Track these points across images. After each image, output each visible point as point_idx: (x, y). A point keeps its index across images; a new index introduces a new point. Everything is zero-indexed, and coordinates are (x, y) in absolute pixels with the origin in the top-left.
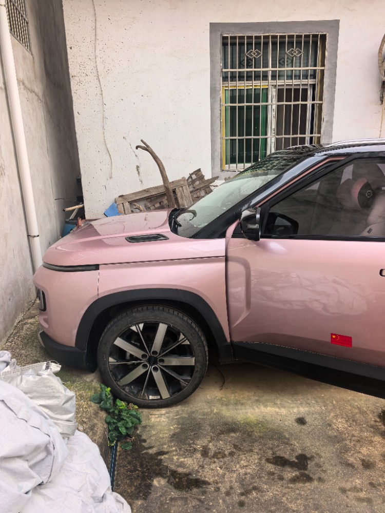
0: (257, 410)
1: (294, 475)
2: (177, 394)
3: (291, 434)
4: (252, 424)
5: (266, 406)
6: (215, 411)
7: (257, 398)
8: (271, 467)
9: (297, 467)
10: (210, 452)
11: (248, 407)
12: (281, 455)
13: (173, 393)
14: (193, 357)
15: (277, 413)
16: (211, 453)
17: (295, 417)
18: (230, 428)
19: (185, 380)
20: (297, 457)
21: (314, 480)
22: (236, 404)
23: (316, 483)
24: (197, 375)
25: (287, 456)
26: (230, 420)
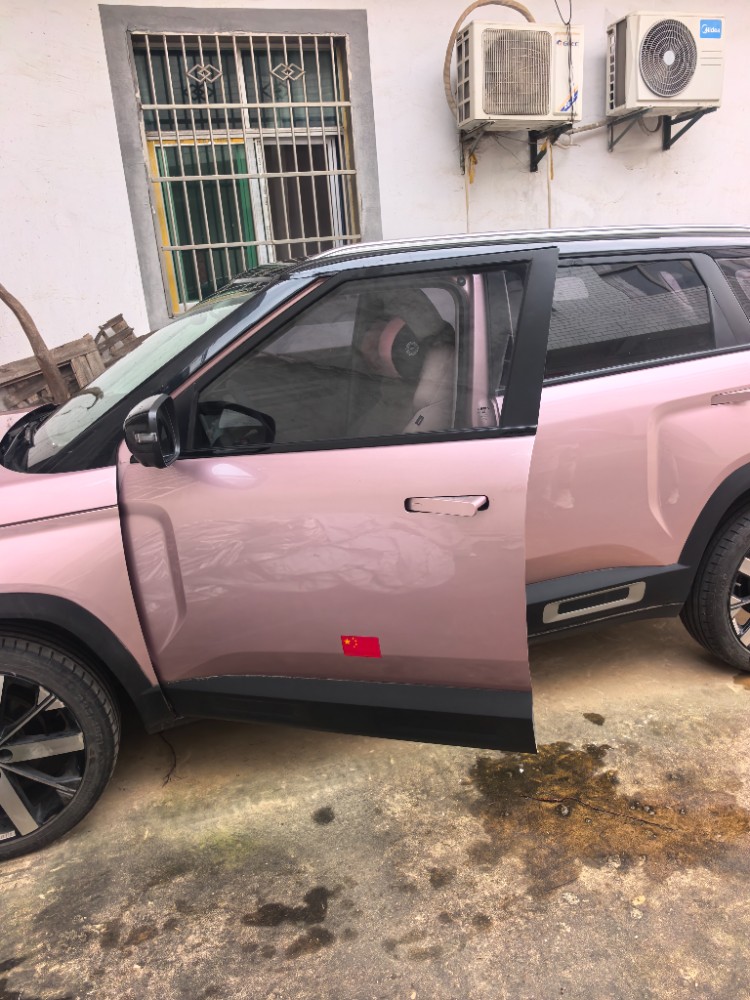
0: (237, 812)
1: (296, 937)
2: (55, 818)
3: (301, 850)
4: (223, 845)
5: (256, 801)
6: (147, 834)
7: (240, 786)
8: (251, 934)
9: (304, 920)
10: (122, 931)
11: (218, 810)
12: (276, 901)
13: (46, 819)
14: (79, 732)
15: (278, 810)
16: (125, 935)
17: (312, 810)
18: (174, 864)
19: (70, 785)
20: (307, 899)
21: (335, 939)
22: (194, 809)
23: (338, 943)
24: (93, 768)
25: (286, 901)
26: (176, 847)
